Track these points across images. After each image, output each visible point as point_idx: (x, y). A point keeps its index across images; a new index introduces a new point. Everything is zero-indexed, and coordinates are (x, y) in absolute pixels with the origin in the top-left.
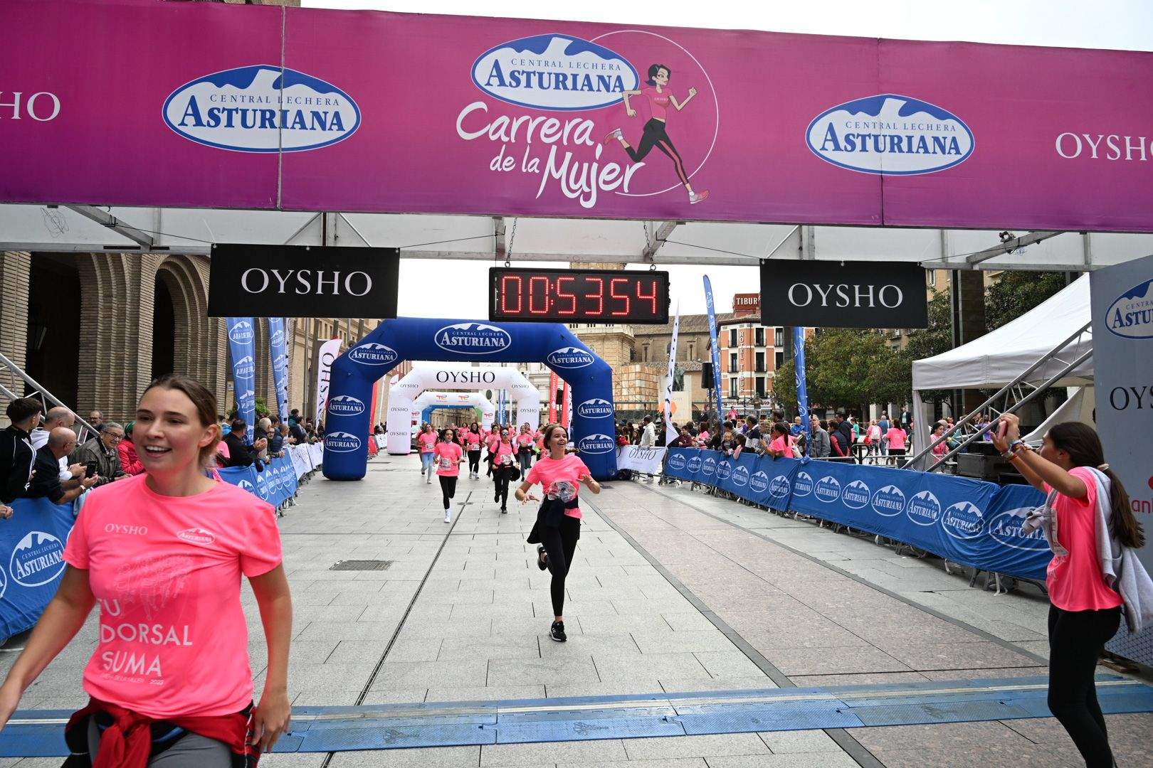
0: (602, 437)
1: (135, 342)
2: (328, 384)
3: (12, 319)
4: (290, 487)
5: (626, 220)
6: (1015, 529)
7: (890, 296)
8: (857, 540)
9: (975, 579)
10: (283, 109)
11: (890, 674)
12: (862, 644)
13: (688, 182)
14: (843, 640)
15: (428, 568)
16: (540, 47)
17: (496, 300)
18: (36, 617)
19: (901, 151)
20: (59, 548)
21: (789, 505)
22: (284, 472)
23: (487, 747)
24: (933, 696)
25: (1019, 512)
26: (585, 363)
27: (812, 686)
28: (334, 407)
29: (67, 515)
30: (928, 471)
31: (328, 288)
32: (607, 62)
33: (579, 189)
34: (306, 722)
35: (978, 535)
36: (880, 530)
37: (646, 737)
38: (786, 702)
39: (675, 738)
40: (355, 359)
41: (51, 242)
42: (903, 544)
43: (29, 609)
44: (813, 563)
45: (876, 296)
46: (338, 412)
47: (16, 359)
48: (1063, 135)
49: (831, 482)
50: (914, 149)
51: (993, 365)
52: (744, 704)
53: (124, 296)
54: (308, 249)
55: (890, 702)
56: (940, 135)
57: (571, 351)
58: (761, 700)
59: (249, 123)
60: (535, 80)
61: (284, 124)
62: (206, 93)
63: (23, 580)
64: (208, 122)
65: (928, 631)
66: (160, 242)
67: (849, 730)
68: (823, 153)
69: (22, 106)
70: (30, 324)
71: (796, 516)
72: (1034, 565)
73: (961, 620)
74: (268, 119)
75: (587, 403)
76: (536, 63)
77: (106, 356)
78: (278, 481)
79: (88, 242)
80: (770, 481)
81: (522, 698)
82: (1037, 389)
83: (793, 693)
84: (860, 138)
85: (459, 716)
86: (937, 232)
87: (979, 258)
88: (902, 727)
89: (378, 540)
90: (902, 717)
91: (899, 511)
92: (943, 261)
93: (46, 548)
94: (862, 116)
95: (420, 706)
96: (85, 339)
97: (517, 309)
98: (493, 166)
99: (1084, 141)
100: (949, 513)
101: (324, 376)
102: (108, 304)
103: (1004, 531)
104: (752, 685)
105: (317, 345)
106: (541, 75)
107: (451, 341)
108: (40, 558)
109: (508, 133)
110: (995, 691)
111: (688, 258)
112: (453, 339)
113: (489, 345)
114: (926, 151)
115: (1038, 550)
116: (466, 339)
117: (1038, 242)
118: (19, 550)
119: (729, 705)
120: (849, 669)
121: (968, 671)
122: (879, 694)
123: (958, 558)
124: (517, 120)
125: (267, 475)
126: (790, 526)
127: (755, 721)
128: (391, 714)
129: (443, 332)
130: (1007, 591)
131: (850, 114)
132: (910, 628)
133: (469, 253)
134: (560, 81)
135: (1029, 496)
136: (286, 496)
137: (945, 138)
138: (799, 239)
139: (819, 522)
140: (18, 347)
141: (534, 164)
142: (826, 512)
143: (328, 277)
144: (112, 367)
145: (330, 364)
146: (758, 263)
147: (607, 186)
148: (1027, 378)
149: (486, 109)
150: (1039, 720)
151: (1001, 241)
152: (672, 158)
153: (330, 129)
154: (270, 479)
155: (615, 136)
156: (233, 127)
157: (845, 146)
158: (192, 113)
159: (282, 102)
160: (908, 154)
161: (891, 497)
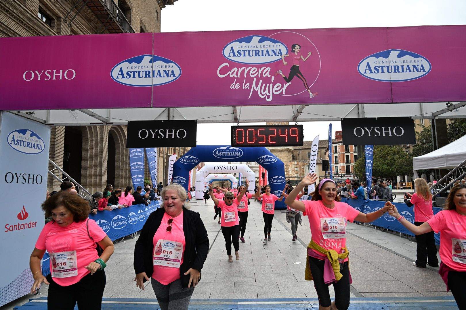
0: (281, 191)
1: (101, 157)
2: (172, 172)
3: (58, 150)
5: (284, 105)
7: (398, 131)
8: (391, 235)
10: (153, 70)
12: (393, 280)
13: (309, 89)
14: (385, 278)
16: (248, 41)
17: (234, 138)
19: (399, 72)
24: (426, 303)
26: (273, 161)
27: (371, 297)
28: (175, 181)
31: (170, 136)
32: (275, 44)
33: (265, 94)
36: (401, 230)
38: (359, 304)
40: (182, 162)
41: (72, 122)
42: (412, 237)
44: (372, 245)
45: (392, 131)
46: (176, 183)
47: (59, 165)
50: (405, 70)
51: (450, 159)
53: (97, 140)
54: (163, 121)
55: (406, 305)
56: (416, 64)
57: (267, 157)
59: (141, 76)
60: (247, 53)
61: (153, 76)
62: (125, 66)
64: (127, 76)
66: (110, 121)
68: (365, 74)
69: (63, 75)
70: (65, 152)
71: (364, 224)
74: (148, 74)
75: (274, 177)
76: (247, 47)
77: (91, 164)
79: (85, 122)
81: (248, 298)
83: (362, 300)
84: (381, 67)
85: (223, 304)
86: (417, 105)
87: (437, 114)
92: (421, 116)
94: (381, 59)
95: (208, 300)
97: (242, 142)
98: (232, 87)
101: (170, 169)
102: (91, 144)
105: (168, 157)
106: (249, 51)
107: (219, 154)
109: (237, 74)
111: (311, 119)
112: (220, 153)
113: (234, 155)
114: (410, 71)
116: (225, 153)
117: (464, 106)
120: (388, 290)
121: (442, 293)
122: (401, 301)
124: (240, 69)
125: (149, 208)
126: (362, 228)
128: (196, 303)
129: (216, 151)
131: (376, 58)
132: (415, 273)
133: (224, 120)
134: (257, 53)
137: (418, 65)
138: (358, 109)
139: (374, 227)
140: (61, 161)
141: (247, 85)
142: (377, 222)
143: (170, 132)
144: (93, 167)
145: (173, 164)
146: (340, 120)
147: (276, 92)
148: (465, 164)
149: (228, 66)
151: (447, 107)
152: (302, 80)
153: (170, 77)
154: (150, 209)
155: (279, 73)
156: (135, 78)
157: (375, 71)
158: (121, 74)
159: (153, 68)
160: (402, 73)
161: (406, 216)
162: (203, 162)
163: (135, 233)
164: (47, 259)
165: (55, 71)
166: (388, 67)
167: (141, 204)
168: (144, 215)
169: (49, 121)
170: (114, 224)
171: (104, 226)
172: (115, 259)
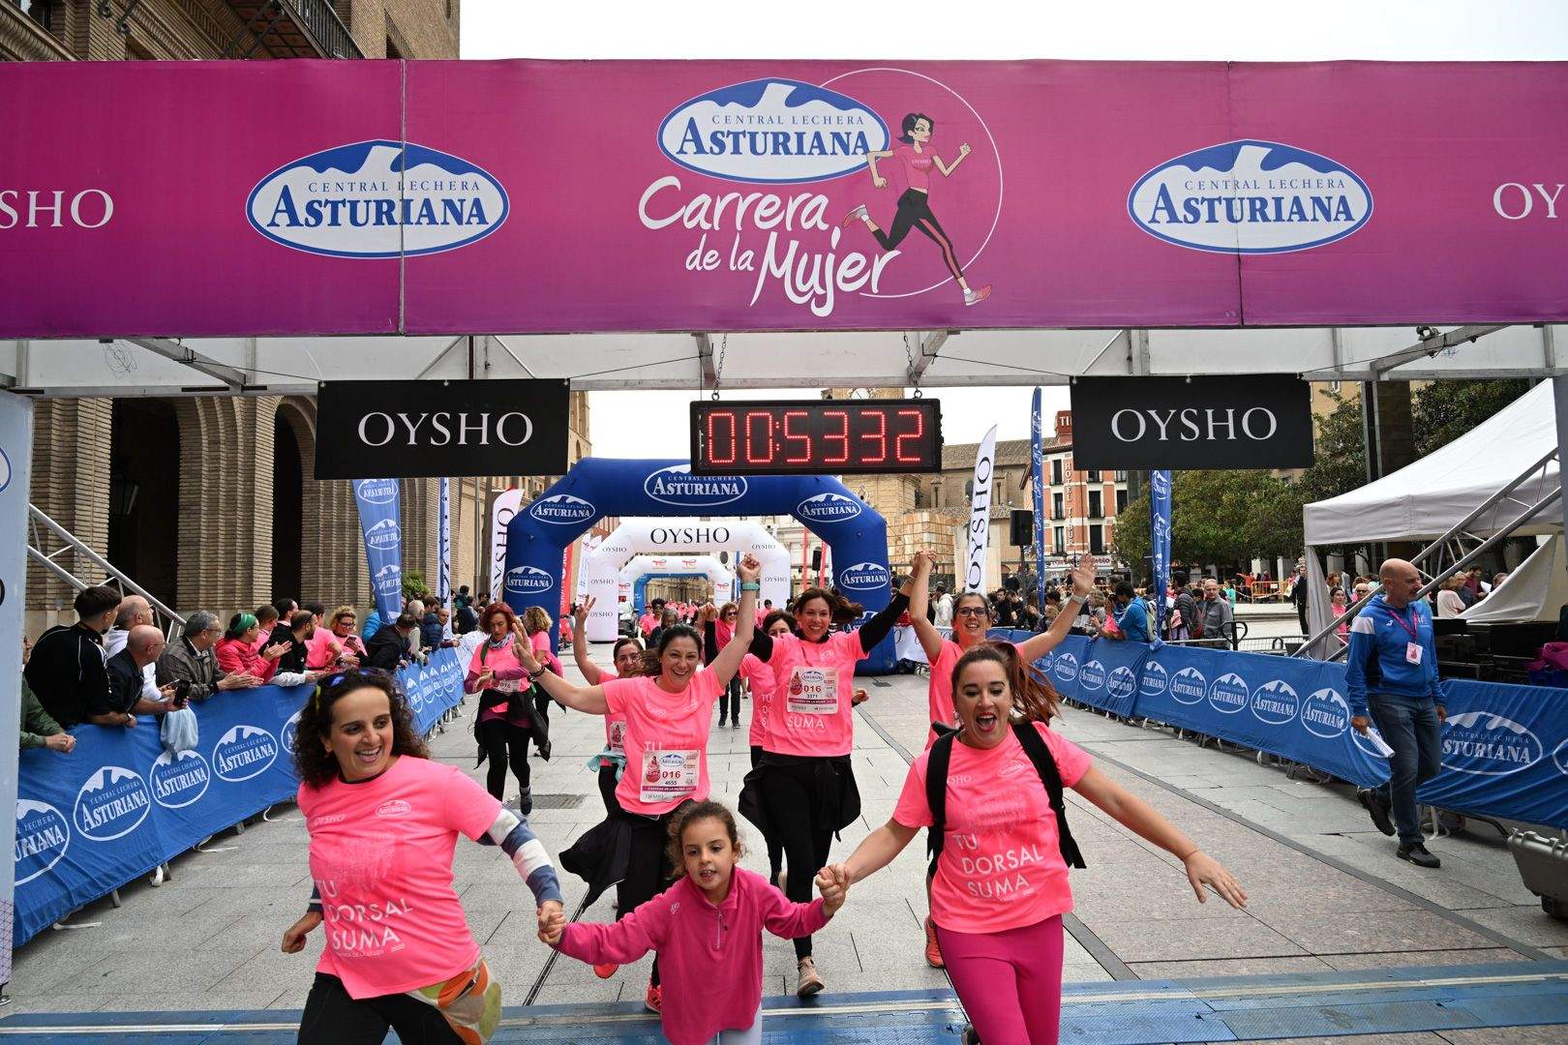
1: (250, 502)
2: (503, 550)
3: (89, 478)
5: (875, 330)
6: (1458, 743)
7: (1259, 424)
8: (1230, 758)
10: (405, 198)
11: (1277, 961)
13: (961, 275)
16: (751, 98)
17: (701, 443)
18: (108, 880)
19: (1265, 219)
20: (141, 787)
21: (1134, 707)
22: (446, 673)
24: (1337, 993)
25: (1463, 719)
26: (850, 514)
27: (1163, 978)
28: (513, 582)
29: (149, 742)
30: (1332, 660)
31: (476, 435)
32: (845, 114)
33: (809, 291)
36: (1263, 744)
38: (1123, 1003)
40: (541, 517)
41: (113, 385)
42: (1297, 764)
43: (101, 871)
44: (1170, 794)
45: (1238, 424)
46: (517, 588)
47: (95, 529)
48: (1504, 186)
49: (1193, 676)
50: (1285, 215)
51: (1421, 509)
53: (235, 442)
54: (446, 384)
55: (1275, 1003)
56: (1322, 194)
57: (829, 498)
58: (1091, 998)
59: (361, 219)
60: (744, 143)
61: (406, 219)
62: (303, 182)
63: (92, 832)
64: (307, 220)
65: (1332, 894)
66: (254, 381)
68: (1153, 226)
69: (66, 209)
70: (116, 483)
71: (1145, 723)
72: (1489, 795)
73: (1382, 878)
74: (386, 213)
75: (853, 568)
76: (746, 120)
77: (213, 525)
79: (161, 384)
80: (1107, 676)
82: (1485, 542)
83: (1133, 989)
84: (1206, 203)
86: (1324, 333)
87: (1387, 366)
88: (1290, 1042)
89: (567, 765)
90: (1291, 1026)
91: (1290, 717)
92: (1337, 370)
94: (1207, 173)
95: (612, 1007)
96: (183, 500)
97: (730, 458)
98: (690, 264)
99: (1535, 193)
101: (499, 539)
102: (216, 454)
104: (1076, 977)
105: (491, 497)
107: (666, 489)
108: (115, 802)
109: (709, 218)
110: (1429, 986)
111: (970, 377)
112: (669, 486)
113: (717, 493)
114: (1303, 218)
116: (686, 485)
117: (1473, 339)
118: (87, 792)
120: (1217, 953)
121: (1389, 955)
122: (1258, 991)
124: (721, 200)
125: (421, 678)
126: (1137, 737)
127: (1078, 1031)
128: (571, 1020)
129: (656, 477)
130: (1448, 831)
131: (1190, 171)
132: (1305, 889)
133: (667, 381)
134: (780, 143)
135: (1477, 697)
136: (448, 705)
137: (1329, 198)
138: (1126, 345)
139: (1177, 731)
140: (98, 515)
141: (747, 258)
142: (1187, 717)
143: (474, 420)
144: (220, 536)
145: (506, 523)
146: (1068, 382)
147: (848, 285)
148: (1472, 527)
149: (679, 186)
150: (1494, 1031)
151: (1420, 339)
152: (939, 242)
153: (468, 222)
154: (426, 682)
155: (858, 216)
156: (340, 225)
157: (1185, 216)
158: (284, 209)
159: (403, 189)
160: (1276, 223)
161: (1279, 696)
162: (609, 516)
164: (34, 876)
165: (33, 195)
166: (1229, 201)
169: (26, 378)
170: (292, 741)
171: (253, 747)
172: (293, 863)
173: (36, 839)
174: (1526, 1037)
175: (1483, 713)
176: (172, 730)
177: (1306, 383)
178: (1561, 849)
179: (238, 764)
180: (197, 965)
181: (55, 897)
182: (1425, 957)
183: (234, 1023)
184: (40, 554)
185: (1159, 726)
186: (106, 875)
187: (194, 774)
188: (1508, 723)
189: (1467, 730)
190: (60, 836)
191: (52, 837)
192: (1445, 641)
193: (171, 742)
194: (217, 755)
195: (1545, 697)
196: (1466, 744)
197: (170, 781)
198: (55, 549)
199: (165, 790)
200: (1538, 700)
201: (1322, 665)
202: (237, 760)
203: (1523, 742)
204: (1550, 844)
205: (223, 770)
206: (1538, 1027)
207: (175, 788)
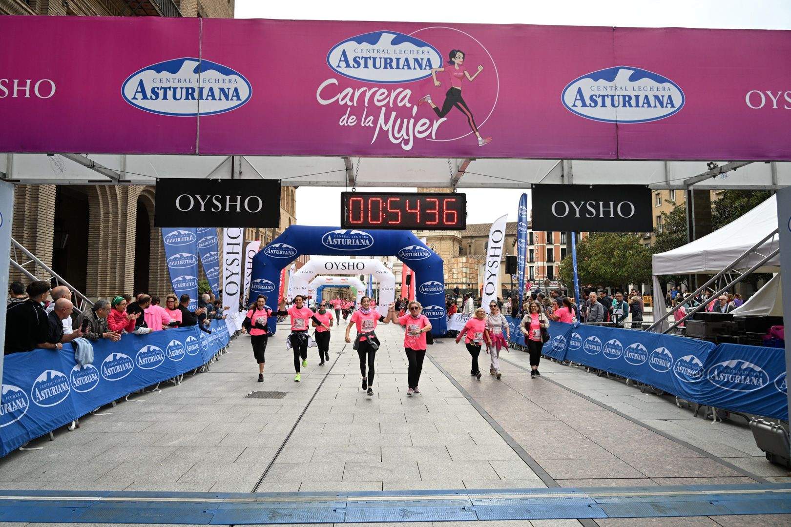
0: (437, 307)
1: (124, 243)
2: (250, 271)
3: (44, 229)
4: (223, 341)
5: (434, 158)
6: (727, 375)
7: (626, 210)
8: (613, 381)
9: (697, 411)
10: (200, 86)
11: (630, 479)
12: (611, 457)
13: (477, 131)
14: (597, 454)
15: (311, 397)
16: (373, 40)
17: (346, 214)
18: (48, 427)
19: (630, 106)
20: (66, 381)
21: (565, 356)
22: (220, 331)
23: (338, 524)
24: (660, 496)
25: (729, 364)
26: (426, 256)
27: (572, 487)
28: (255, 287)
29: (70, 359)
30: (666, 333)
31: (233, 207)
32: (421, 49)
33: (401, 137)
34: (216, 503)
35: (699, 380)
36: (630, 375)
37: (450, 521)
38: (552, 498)
39: (470, 522)
40: (269, 254)
41: (55, 178)
42: (646, 385)
43: (44, 422)
45: (615, 210)
46: (257, 290)
47: (46, 260)
48: (751, 92)
49: (595, 340)
50: (641, 104)
51: (710, 258)
52: (521, 499)
53: (117, 213)
54: (220, 181)
55: (629, 500)
56: (659, 94)
57: (414, 248)
58: (534, 496)
59: (178, 97)
60: (370, 63)
61: (201, 97)
62: (149, 78)
63: (40, 402)
64: (151, 96)
65: (660, 449)
66: (125, 177)
67: (597, 521)
68: (574, 108)
69: (32, 89)
70: (56, 232)
71: (571, 364)
72: (741, 402)
73: (686, 441)
74: (190, 94)
75: (426, 284)
76: (371, 51)
77: (105, 254)
78: (215, 337)
79: (78, 178)
81: (366, 490)
82: (742, 274)
83: (557, 492)
84: (601, 97)
85: (321, 502)
86: (659, 164)
87: (693, 181)
88: (635, 519)
89: (279, 377)
90: (636, 511)
91: (643, 361)
92: (667, 184)
93: (56, 381)
94: (602, 82)
95: (295, 494)
96: (92, 242)
97: (360, 220)
98: (342, 122)
99: (767, 96)
100: (679, 364)
101: (248, 265)
102: (107, 219)
103: (719, 377)
104: (528, 485)
105: (245, 244)
107: (333, 242)
109: (352, 100)
110: (706, 494)
111: (482, 184)
112: (334, 240)
113: (359, 244)
114: (649, 106)
115: (744, 391)
116: (343, 240)
117: (735, 169)
118: (38, 382)
119: (511, 499)
120: (600, 475)
121: (687, 479)
122: (620, 494)
123: (685, 396)
124: (358, 90)
126: (566, 371)
127: (529, 511)
128: (275, 500)
129: (328, 235)
130: (721, 420)
131: (593, 81)
132: (647, 446)
133: (329, 182)
134: (388, 63)
135: (737, 352)
136: (221, 347)
137: (663, 96)
138: (560, 169)
140: (47, 247)
141: (370, 120)
142: (592, 361)
143: (233, 199)
144: (109, 260)
145: (252, 257)
146: (530, 186)
147: (420, 134)
148: (735, 267)
149: (337, 84)
150: (738, 517)
151: (709, 169)
152: (467, 115)
153: (232, 99)
155: (426, 100)
156: (168, 99)
157: (590, 104)
158: (140, 91)
159: (199, 82)
160: (636, 108)
161: (637, 351)
162: (304, 255)
163: (180, 376)
164: (11, 423)
165: (16, 81)
166: (613, 97)
167: (192, 326)
168: (197, 345)
169: (11, 176)
170: (141, 361)
171: (121, 364)
172: (140, 421)
173: (12, 405)
174: (754, 520)
175: (740, 360)
176: (81, 354)
177: (650, 190)
178: (775, 428)
179: (113, 371)
180: (90, 469)
181: (21, 434)
182: (704, 481)
183: (107, 497)
184: (17, 264)
185: (578, 365)
186: (47, 424)
187: (91, 376)
188: (752, 366)
189: (731, 369)
190: (24, 404)
191: (20, 404)
192: (722, 325)
193: (80, 359)
194: (103, 368)
195: (771, 353)
196: (731, 376)
197: (80, 379)
198: (24, 261)
199: (77, 383)
200: (767, 354)
201: (660, 336)
202: (113, 370)
203: (759, 375)
204: (770, 425)
205: (106, 374)
206: (760, 516)
207: (82, 383)
